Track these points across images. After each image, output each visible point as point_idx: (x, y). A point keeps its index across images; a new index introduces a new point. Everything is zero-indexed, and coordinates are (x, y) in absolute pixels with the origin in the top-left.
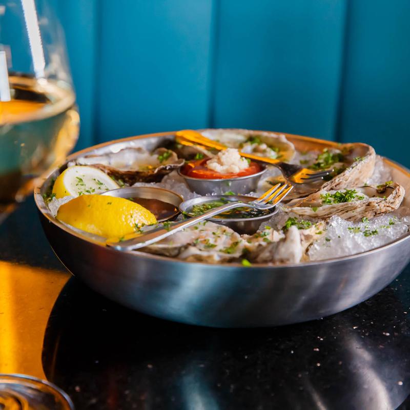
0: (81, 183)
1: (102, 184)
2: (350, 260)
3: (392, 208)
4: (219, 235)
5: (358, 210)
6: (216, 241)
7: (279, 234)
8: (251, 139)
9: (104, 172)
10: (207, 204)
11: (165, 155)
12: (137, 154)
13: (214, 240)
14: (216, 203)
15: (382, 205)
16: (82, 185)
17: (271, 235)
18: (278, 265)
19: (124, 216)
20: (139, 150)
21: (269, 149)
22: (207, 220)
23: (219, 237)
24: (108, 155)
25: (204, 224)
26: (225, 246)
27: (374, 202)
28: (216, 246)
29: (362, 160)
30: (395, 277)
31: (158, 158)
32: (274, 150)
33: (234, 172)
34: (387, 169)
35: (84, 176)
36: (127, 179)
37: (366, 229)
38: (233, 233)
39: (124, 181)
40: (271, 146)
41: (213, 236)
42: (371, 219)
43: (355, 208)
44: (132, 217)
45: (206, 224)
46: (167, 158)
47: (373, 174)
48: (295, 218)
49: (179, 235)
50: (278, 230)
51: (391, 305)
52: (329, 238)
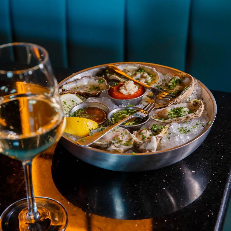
0: (65, 104)
1: (74, 101)
2: (177, 149)
3: (198, 117)
4: (124, 135)
5: (183, 120)
6: (122, 138)
7: (149, 132)
8: (140, 70)
9: (75, 94)
10: (119, 112)
11: (101, 81)
12: (89, 79)
13: (122, 137)
14: (123, 111)
15: (193, 117)
16: (66, 105)
17: (145, 133)
18: (148, 153)
19: (84, 126)
20: (89, 77)
21: (148, 76)
22: (119, 126)
23: (124, 136)
24: (76, 80)
25: (118, 128)
26: (126, 141)
27: (190, 116)
28: (123, 141)
29: (187, 89)
30: (202, 142)
31: (98, 82)
32: (150, 76)
33: (132, 94)
34: (200, 88)
35: (66, 99)
36: (85, 96)
37: (186, 128)
38: (130, 134)
39: (84, 97)
40: (149, 74)
41: (121, 135)
42: (189, 121)
43: (182, 119)
44: (87, 126)
45: (119, 128)
46: (102, 83)
47: (194, 90)
48: (156, 124)
49: (107, 136)
50: (149, 130)
51: (197, 155)
52: (170, 133)
